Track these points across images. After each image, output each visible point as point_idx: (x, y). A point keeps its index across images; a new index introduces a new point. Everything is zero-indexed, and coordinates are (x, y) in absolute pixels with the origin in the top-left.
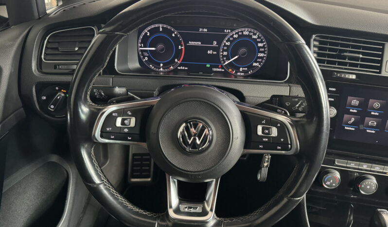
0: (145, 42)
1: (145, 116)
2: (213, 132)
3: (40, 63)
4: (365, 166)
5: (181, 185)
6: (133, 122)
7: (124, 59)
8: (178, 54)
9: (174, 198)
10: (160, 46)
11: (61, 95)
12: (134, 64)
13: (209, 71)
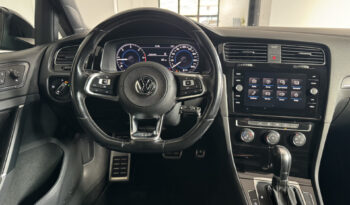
0: (121, 55)
2: (156, 86)
3: (53, 66)
4: (269, 124)
6: (109, 82)
10: (131, 57)
11: (64, 84)
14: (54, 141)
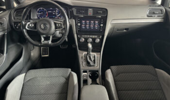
0: (38, 12)
1: (35, 24)
2: (48, 26)
3: (14, 18)
4: (88, 36)
5: (44, 38)
6: (33, 25)
7: (34, 16)
8: (46, 14)
9: (43, 39)
10: (42, 13)
12: (36, 17)
13: (53, 18)
14: (19, 44)
